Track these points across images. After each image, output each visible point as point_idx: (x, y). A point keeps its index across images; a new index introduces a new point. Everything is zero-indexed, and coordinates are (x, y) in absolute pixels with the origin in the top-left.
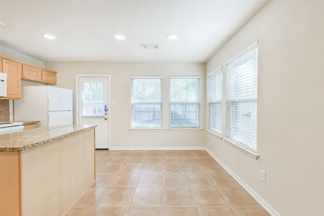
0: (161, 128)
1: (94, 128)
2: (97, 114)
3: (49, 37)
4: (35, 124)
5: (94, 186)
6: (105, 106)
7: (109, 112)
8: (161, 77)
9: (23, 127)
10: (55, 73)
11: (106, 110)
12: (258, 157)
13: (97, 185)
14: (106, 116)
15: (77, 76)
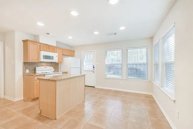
0: (122, 78)
1: (84, 75)
3: (70, 37)
4: (66, 73)
5: (84, 101)
6: (93, 66)
7: (95, 68)
8: (122, 49)
9: (62, 74)
10: (74, 51)
11: (94, 68)
12: (175, 101)
13: (85, 101)
14: (94, 71)
15: (82, 52)
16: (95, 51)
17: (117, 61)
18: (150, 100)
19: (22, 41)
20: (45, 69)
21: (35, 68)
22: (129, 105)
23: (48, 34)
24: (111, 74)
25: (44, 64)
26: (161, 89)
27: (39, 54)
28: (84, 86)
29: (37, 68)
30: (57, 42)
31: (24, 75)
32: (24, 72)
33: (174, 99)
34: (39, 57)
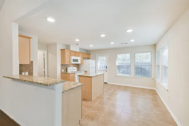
0: (130, 76)
1: (104, 74)
2: (103, 69)
4: (86, 72)
6: (106, 66)
7: (108, 68)
8: (130, 53)
9: (84, 72)
10: (90, 54)
11: (106, 68)
12: (168, 90)
13: (104, 92)
14: (107, 70)
15: (97, 55)
16: (108, 54)
17: (122, 60)
18: (153, 93)
19: (61, 50)
20: (73, 69)
21: (67, 68)
22: (137, 95)
23: (78, 44)
24: (121, 73)
25: (71, 65)
26: (161, 84)
27: (70, 58)
28: (103, 83)
29: (68, 68)
30: (80, 49)
31: (62, 73)
32: (61, 71)
33: (168, 89)
34: (70, 61)
